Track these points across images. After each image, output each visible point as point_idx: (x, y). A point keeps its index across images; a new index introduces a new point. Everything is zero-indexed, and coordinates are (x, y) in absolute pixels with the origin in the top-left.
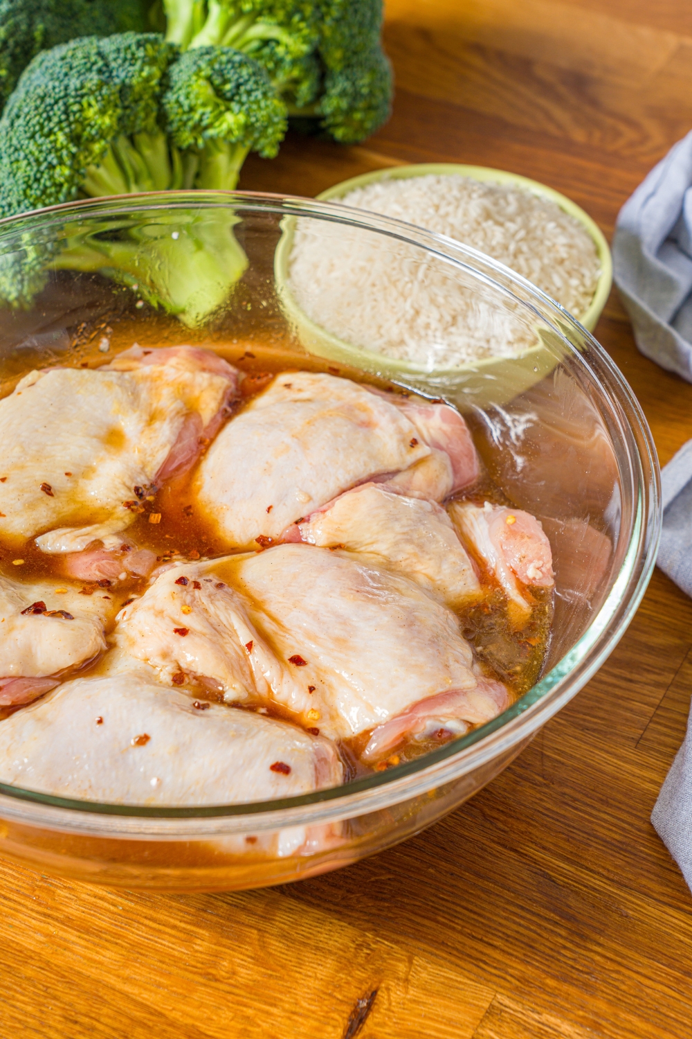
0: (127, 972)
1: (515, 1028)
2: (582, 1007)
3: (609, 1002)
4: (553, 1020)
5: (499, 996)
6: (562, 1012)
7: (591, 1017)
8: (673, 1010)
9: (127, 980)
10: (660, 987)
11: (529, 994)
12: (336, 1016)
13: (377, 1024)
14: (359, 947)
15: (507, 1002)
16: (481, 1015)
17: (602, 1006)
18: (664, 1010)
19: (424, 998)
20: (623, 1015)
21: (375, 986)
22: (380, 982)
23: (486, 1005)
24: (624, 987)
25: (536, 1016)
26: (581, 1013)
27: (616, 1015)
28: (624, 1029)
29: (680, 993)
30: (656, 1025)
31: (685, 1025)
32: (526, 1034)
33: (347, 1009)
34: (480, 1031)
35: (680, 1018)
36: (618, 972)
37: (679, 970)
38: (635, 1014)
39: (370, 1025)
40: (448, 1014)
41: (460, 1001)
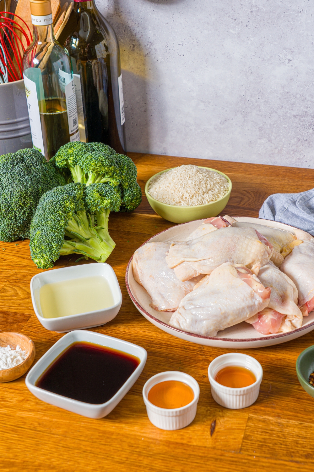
0: (143, 431)
1: (257, 421)
2: (273, 412)
3: (280, 410)
4: (267, 417)
5: (250, 415)
6: (268, 415)
7: (276, 414)
8: (298, 408)
9: (143, 433)
10: (292, 403)
11: (258, 412)
12: (206, 429)
13: (219, 428)
14: (207, 411)
15: (252, 415)
16: (247, 420)
17: (279, 411)
18: (296, 408)
19: (229, 419)
20: (285, 412)
21: (215, 420)
22: (216, 418)
23: (247, 418)
24: (283, 405)
25: (262, 417)
26: (274, 414)
27: (283, 413)
28: (286, 415)
29: (299, 403)
30: (294, 412)
31: (302, 411)
32: (261, 422)
33: (209, 427)
34: (248, 424)
35: (301, 409)
36: (280, 402)
37: (296, 398)
38: (288, 411)
39: (217, 428)
40: (238, 422)
41: (239, 418)
